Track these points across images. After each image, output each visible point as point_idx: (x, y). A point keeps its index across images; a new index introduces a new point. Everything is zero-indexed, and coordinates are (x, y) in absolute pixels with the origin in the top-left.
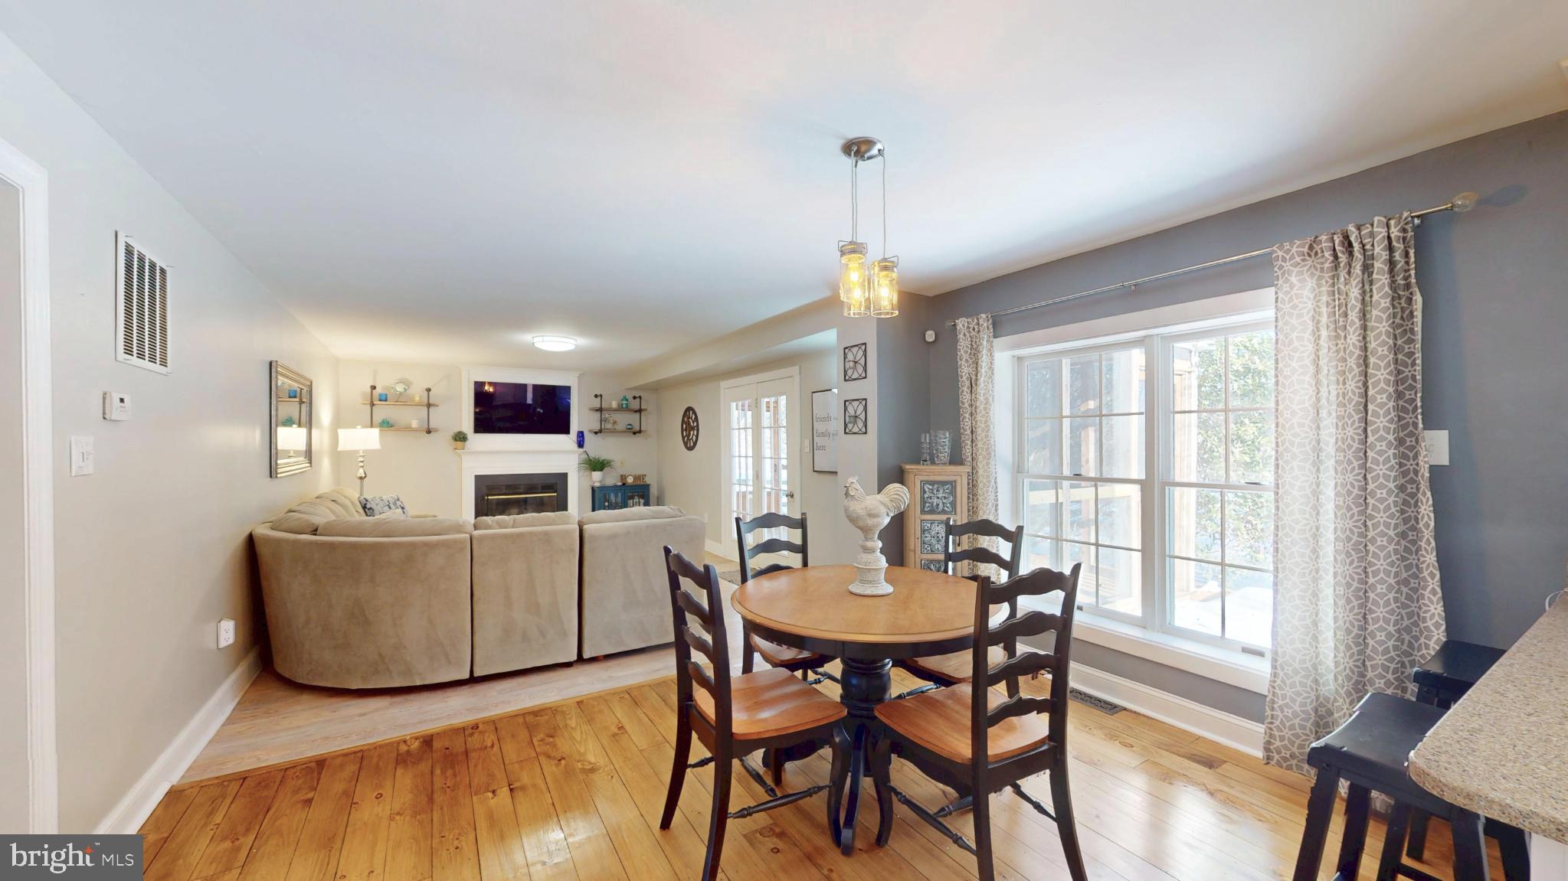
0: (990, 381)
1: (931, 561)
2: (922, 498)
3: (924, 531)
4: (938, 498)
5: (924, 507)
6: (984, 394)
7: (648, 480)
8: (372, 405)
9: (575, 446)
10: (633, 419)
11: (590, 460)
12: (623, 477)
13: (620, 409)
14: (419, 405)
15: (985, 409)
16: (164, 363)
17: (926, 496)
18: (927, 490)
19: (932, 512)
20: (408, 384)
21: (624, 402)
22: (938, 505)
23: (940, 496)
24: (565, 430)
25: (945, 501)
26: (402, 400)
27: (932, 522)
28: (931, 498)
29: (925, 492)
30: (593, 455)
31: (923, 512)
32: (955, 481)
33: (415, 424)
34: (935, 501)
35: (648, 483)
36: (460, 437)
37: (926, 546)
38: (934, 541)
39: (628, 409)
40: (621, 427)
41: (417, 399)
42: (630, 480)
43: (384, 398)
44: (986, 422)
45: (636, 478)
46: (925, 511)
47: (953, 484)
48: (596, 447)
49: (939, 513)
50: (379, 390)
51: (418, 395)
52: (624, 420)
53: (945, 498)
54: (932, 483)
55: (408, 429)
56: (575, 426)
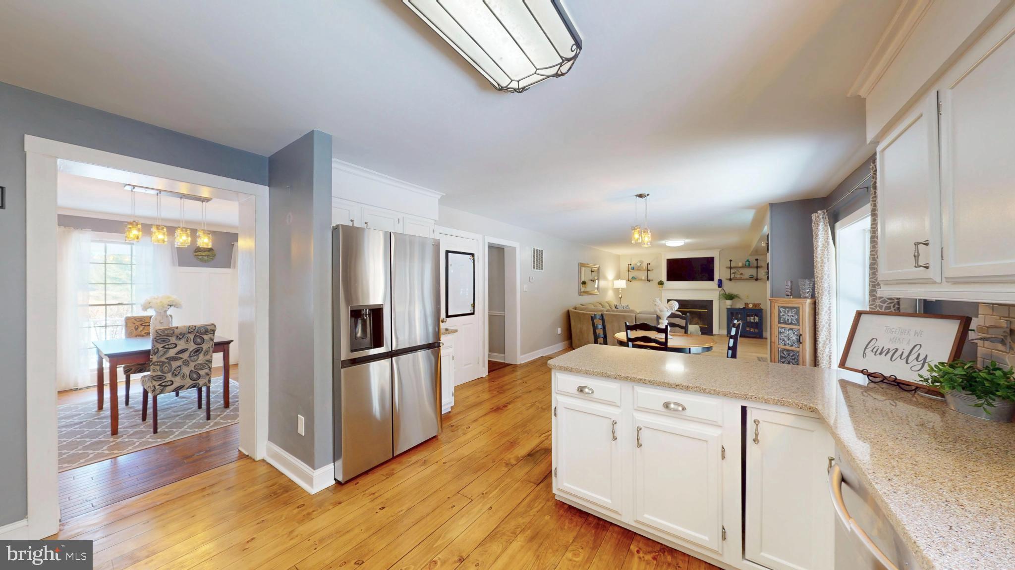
0: (826, 250)
1: (785, 350)
2: (779, 315)
3: (780, 333)
4: (788, 316)
5: (780, 320)
6: (821, 257)
7: (762, 307)
8: (629, 271)
9: (716, 287)
10: (752, 272)
11: (726, 294)
12: (747, 304)
13: (744, 266)
14: (645, 270)
15: (821, 266)
16: (542, 269)
17: (781, 314)
18: (782, 311)
19: (785, 323)
20: (641, 262)
21: (747, 263)
22: (788, 320)
23: (790, 314)
24: (711, 278)
25: (792, 318)
26: (639, 269)
27: (785, 329)
28: (784, 315)
29: (780, 312)
30: (727, 292)
31: (779, 322)
32: (799, 308)
33: (643, 278)
34: (787, 317)
35: (762, 308)
36: (661, 283)
37: (781, 341)
38: (786, 339)
39: (749, 266)
40: (747, 276)
41: (644, 268)
42: (751, 306)
43: (633, 269)
44: (822, 273)
45: (755, 305)
46: (780, 322)
47: (797, 310)
48: (729, 287)
49: (789, 324)
50: (632, 266)
51: (645, 266)
52: (748, 272)
53: (793, 316)
54: (785, 308)
55: (642, 280)
56: (717, 276)
